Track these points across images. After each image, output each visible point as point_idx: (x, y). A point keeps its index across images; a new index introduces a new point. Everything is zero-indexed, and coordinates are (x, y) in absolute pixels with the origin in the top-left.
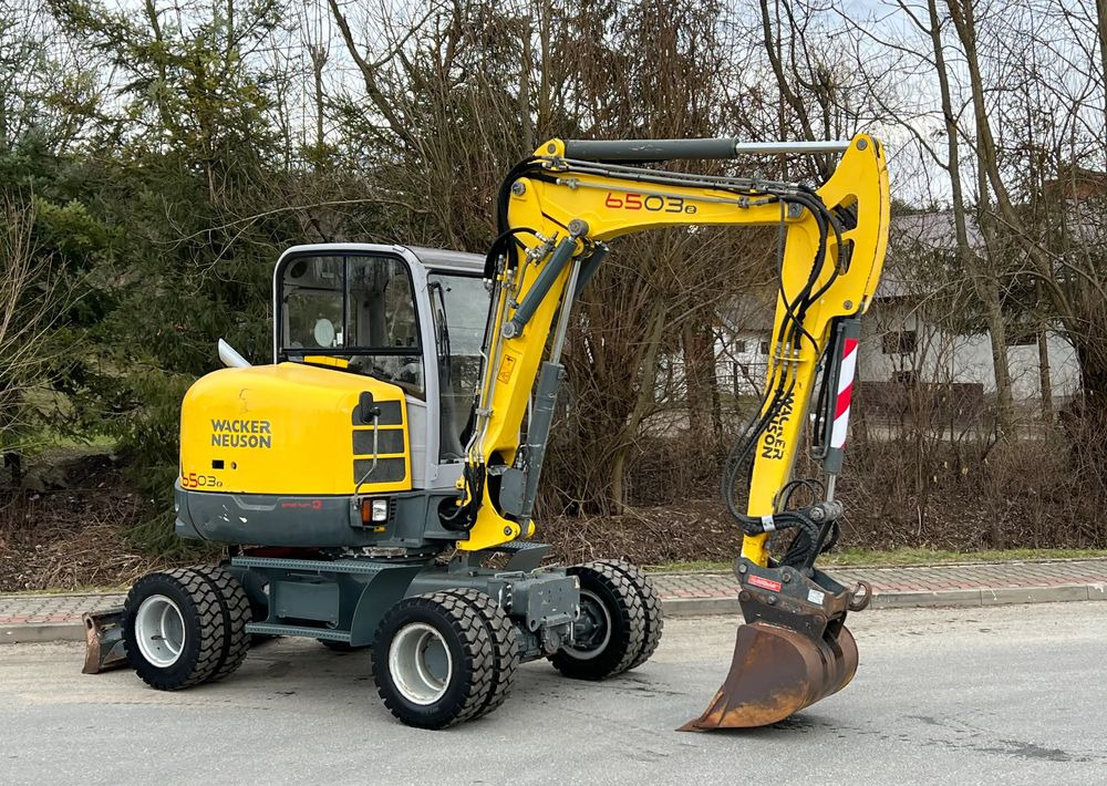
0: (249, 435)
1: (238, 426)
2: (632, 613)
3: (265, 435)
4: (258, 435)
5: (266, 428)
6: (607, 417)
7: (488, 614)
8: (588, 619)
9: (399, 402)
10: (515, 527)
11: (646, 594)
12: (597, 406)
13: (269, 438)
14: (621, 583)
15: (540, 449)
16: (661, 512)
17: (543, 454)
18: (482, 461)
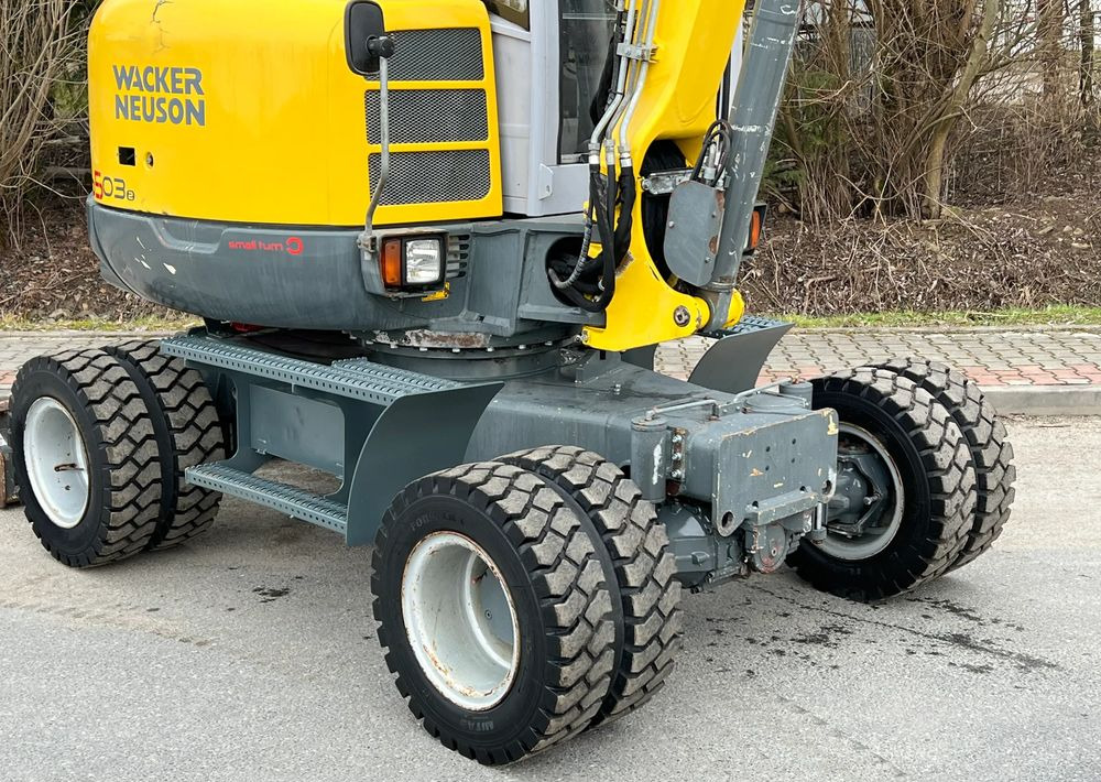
0: (170, 97)
1: (151, 78)
2: (949, 482)
3: (194, 98)
4: (182, 98)
5: (196, 83)
6: (926, 75)
7: (610, 519)
8: (858, 483)
9: (476, 31)
10: (698, 309)
11: (981, 437)
12: (911, 58)
13: (201, 103)
14: (931, 419)
15: (756, 139)
16: (997, 214)
17: (764, 148)
18: (627, 163)
